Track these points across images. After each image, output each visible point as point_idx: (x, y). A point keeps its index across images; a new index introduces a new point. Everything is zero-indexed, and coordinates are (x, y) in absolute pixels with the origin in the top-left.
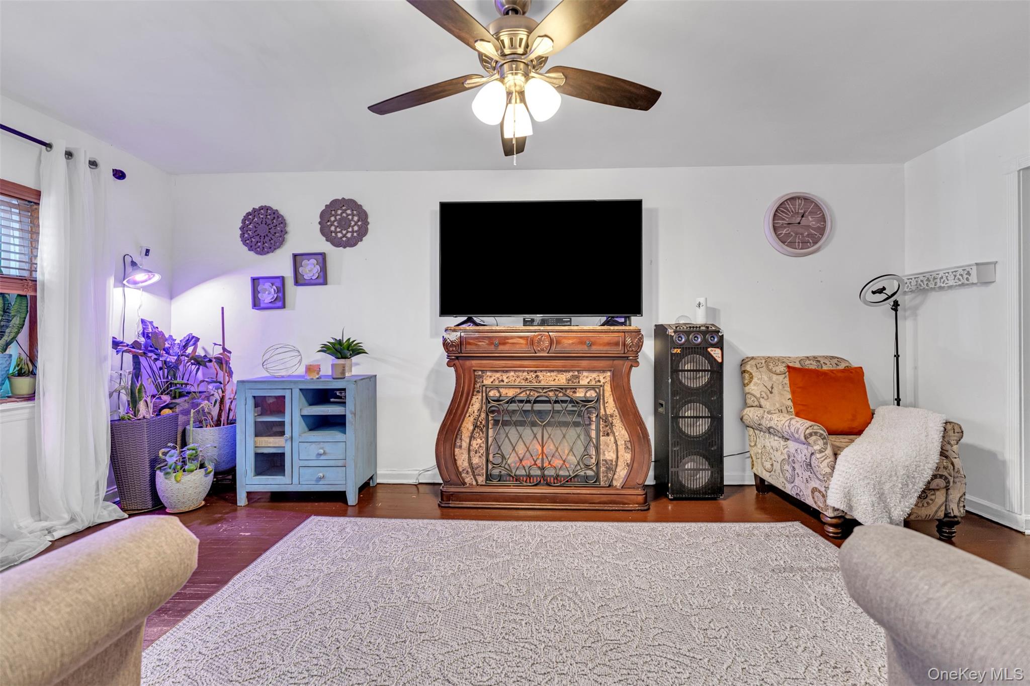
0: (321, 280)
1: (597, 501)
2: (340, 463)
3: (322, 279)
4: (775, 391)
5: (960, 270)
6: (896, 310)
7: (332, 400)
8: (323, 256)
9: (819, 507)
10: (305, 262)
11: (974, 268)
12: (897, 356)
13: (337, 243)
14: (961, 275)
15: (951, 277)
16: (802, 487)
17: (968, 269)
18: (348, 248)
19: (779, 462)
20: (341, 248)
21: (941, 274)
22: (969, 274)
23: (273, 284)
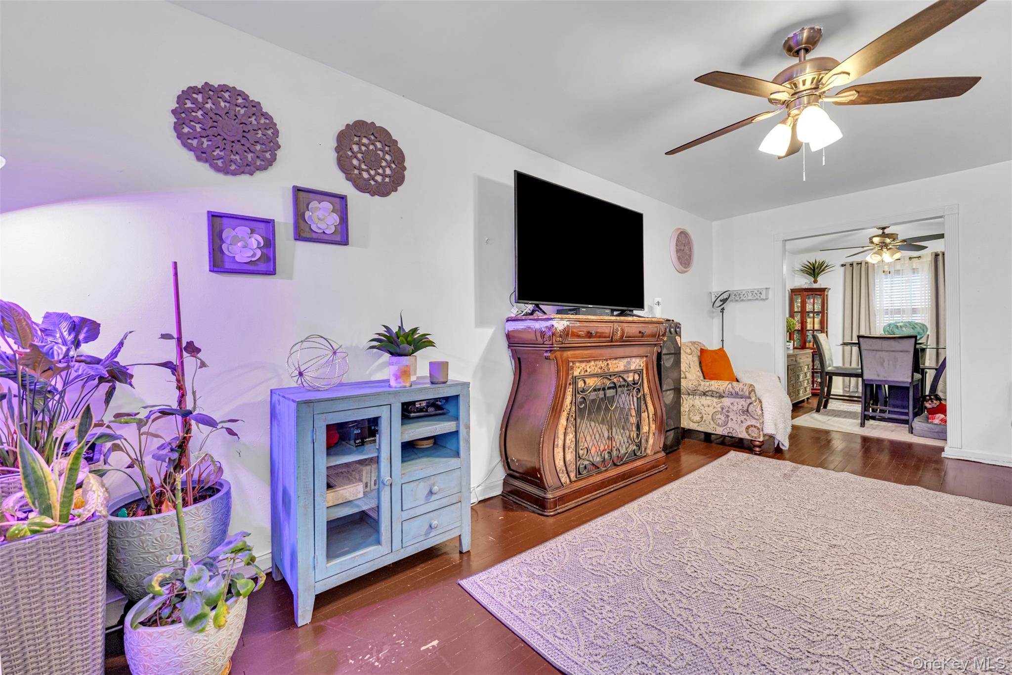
0: (338, 238)
1: (645, 470)
2: (454, 499)
3: (342, 237)
4: (691, 366)
5: (756, 291)
6: (723, 312)
7: (412, 415)
8: (343, 198)
9: (752, 437)
10: (314, 204)
11: (764, 290)
12: (722, 341)
13: (362, 186)
14: (756, 294)
15: (750, 294)
16: (736, 427)
17: (761, 291)
18: (376, 197)
19: (711, 415)
20: (367, 195)
21: (744, 292)
22: (761, 293)
23: (253, 232)
